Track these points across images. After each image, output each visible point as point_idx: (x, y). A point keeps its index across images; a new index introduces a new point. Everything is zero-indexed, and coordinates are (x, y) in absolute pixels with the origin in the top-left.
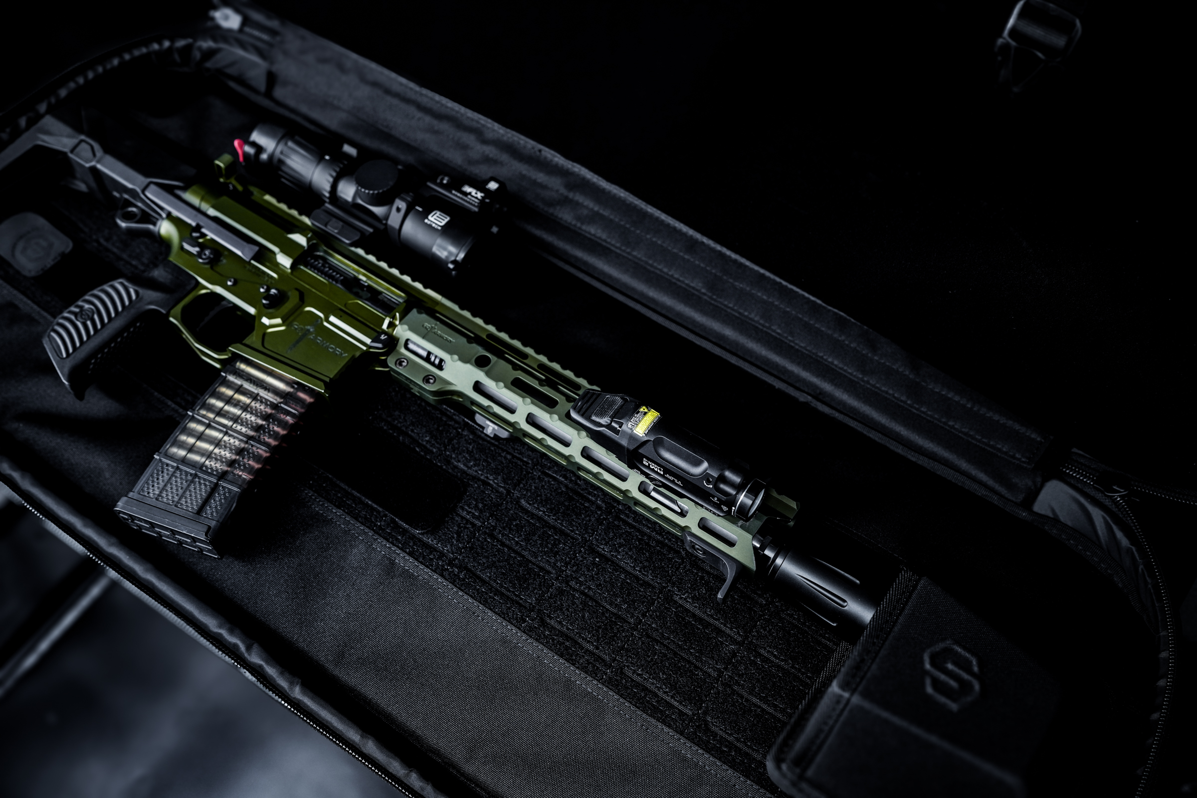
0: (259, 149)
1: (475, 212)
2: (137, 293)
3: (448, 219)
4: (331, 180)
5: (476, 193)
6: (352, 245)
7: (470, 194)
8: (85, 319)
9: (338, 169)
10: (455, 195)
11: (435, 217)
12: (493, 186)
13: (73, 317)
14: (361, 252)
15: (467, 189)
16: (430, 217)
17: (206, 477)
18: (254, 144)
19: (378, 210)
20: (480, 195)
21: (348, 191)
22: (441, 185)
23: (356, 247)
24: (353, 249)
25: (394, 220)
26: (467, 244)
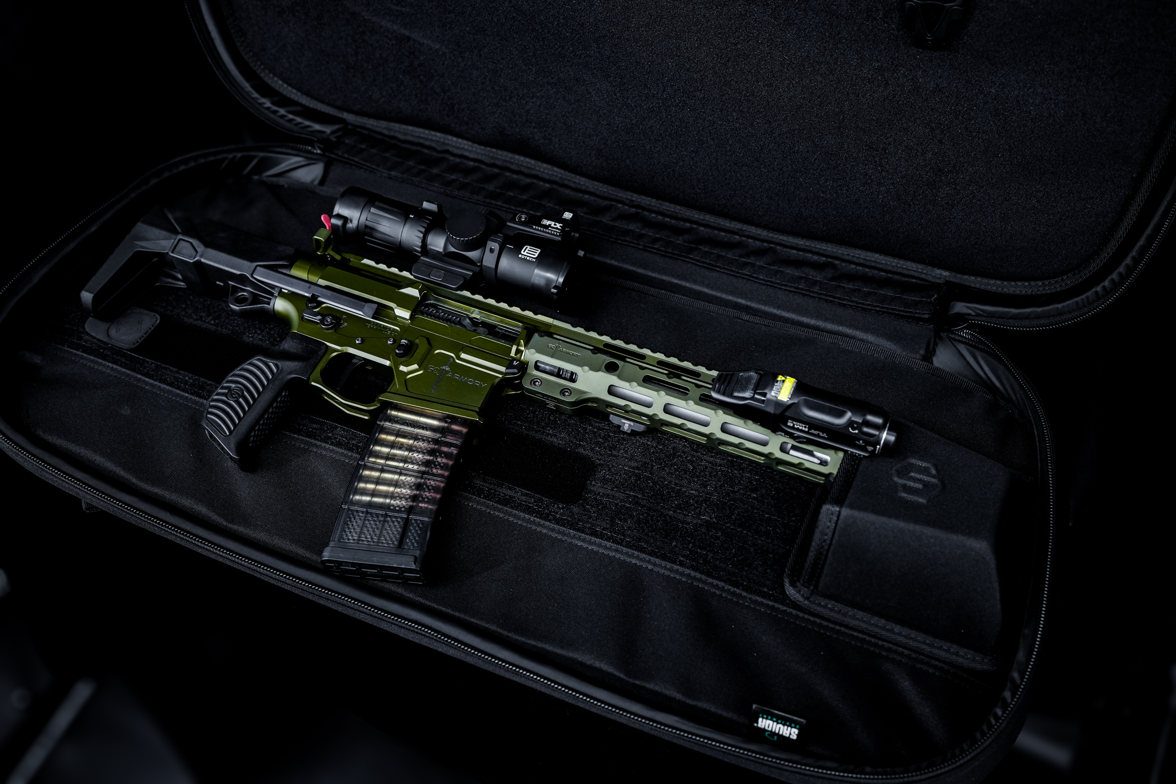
0: (346, 220)
1: (559, 241)
2: (277, 366)
3: (539, 250)
4: (421, 235)
5: (555, 225)
6: (457, 289)
7: (550, 225)
8: (236, 397)
9: (426, 226)
10: (535, 230)
11: (527, 251)
12: (568, 215)
13: (225, 398)
14: (467, 294)
15: (546, 222)
16: (522, 252)
17: (396, 514)
18: (339, 216)
19: (473, 255)
20: (558, 225)
21: (438, 243)
22: (521, 223)
23: (462, 290)
24: (459, 292)
25: (489, 261)
26: (563, 269)
